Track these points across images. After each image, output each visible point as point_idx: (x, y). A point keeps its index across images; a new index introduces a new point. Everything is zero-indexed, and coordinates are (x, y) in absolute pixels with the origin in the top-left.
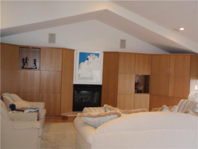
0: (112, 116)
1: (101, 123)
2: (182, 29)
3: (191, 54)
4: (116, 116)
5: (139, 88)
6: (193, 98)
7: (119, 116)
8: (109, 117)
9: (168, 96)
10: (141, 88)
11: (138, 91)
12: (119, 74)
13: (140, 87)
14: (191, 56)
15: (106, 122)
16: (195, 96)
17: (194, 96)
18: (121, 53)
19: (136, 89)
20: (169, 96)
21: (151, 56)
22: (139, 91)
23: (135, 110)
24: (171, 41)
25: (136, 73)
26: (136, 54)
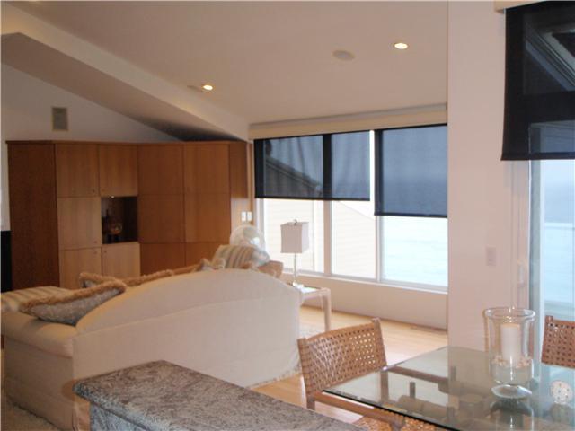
0: (106, 294)
1: (82, 313)
2: (208, 88)
3: (227, 142)
4: (115, 291)
5: (112, 230)
6: (241, 241)
7: (121, 291)
8: (99, 297)
9: (185, 243)
10: (117, 229)
11: (110, 237)
12: (58, 200)
13: (115, 227)
14: (229, 146)
15: (93, 308)
16: (245, 234)
17: (242, 237)
18: (61, 143)
19: (104, 232)
20: (187, 240)
21: (137, 149)
22: (113, 238)
23: (150, 276)
24: (184, 113)
25: (103, 194)
26: (98, 145)
